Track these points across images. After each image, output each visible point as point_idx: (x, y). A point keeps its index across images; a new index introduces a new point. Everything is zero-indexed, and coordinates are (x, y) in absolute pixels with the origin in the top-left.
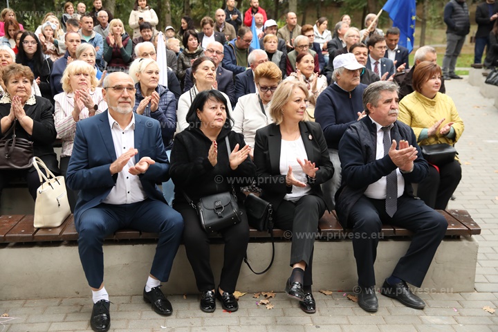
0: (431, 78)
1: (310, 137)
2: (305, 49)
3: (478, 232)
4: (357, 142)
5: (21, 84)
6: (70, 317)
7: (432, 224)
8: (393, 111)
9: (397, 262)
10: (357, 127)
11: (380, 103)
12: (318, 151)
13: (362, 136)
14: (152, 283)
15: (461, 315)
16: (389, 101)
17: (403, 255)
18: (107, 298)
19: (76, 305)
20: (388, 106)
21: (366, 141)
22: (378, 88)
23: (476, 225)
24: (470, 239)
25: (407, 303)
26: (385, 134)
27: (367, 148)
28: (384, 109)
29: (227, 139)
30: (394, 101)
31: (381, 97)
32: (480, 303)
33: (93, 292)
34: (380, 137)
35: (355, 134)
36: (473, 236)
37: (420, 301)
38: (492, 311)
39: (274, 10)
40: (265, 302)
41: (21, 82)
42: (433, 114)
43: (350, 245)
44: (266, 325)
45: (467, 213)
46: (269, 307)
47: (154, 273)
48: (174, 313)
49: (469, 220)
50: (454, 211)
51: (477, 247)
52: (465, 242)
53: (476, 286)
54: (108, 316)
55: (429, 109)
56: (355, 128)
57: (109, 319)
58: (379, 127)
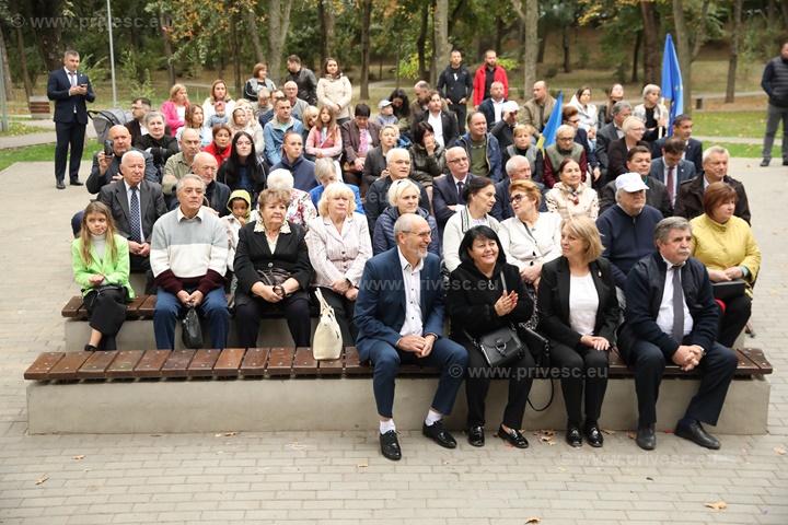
0: (724, 202)
1: (600, 274)
2: (568, 142)
3: (770, 371)
4: (645, 282)
5: (278, 210)
6: (358, 447)
7: (721, 361)
8: (683, 250)
9: (689, 401)
10: (648, 265)
11: (670, 241)
12: (608, 288)
13: (651, 276)
14: (433, 417)
15: (749, 455)
16: (679, 239)
17: (694, 394)
18: (394, 428)
19: (359, 437)
20: (678, 245)
21: (655, 282)
22: (669, 226)
23: (768, 364)
24: (762, 379)
25: (702, 443)
26: (675, 273)
27: (655, 289)
28: (674, 247)
29: (502, 275)
30: (684, 240)
31: (671, 235)
32: (773, 445)
33: (382, 423)
34: (669, 277)
35: (644, 272)
36: (766, 376)
37: (715, 440)
38: (783, 452)
39: (495, 37)
40: (547, 438)
41: (278, 207)
42: (723, 241)
43: (632, 383)
44: (552, 458)
45: (760, 352)
46: (551, 443)
47: (436, 406)
48: (458, 446)
49: (762, 359)
50: (747, 349)
51: (769, 387)
52: (756, 382)
53: (769, 429)
54: (398, 445)
55: (718, 235)
56: (644, 265)
57: (399, 448)
58: (670, 265)
